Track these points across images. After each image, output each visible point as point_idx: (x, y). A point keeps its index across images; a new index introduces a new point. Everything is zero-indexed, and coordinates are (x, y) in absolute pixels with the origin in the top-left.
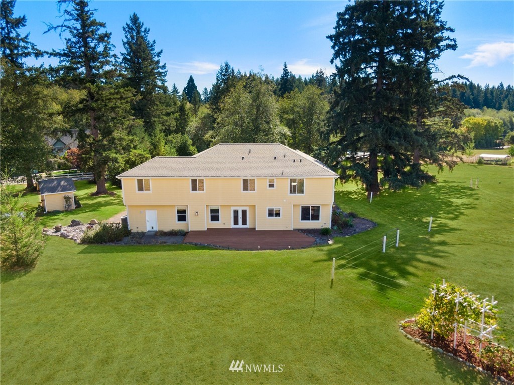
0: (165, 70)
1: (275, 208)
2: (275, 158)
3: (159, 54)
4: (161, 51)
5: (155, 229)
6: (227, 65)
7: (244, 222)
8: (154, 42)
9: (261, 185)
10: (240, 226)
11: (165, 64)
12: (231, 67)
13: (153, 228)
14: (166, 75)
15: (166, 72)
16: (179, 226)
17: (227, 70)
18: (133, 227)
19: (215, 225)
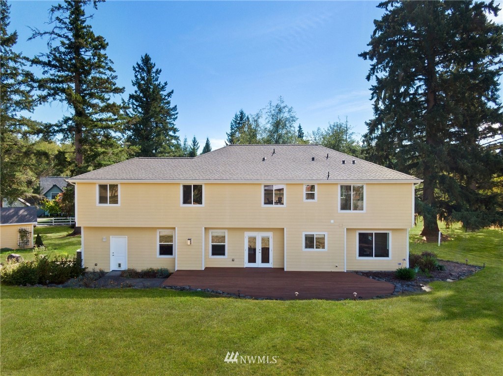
0: (176, 112)
1: (316, 233)
2: (313, 159)
3: (169, 95)
4: (172, 92)
5: (123, 268)
6: (242, 113)
7: (265, 259)
8: (166, 84)
9: (293, 196)
10: (259, 264)
11: (176, 106)
12: (246, 116)
13: (120, 265)
14: (176, 118)
15: (177, 114)
16: (160, 262)
17: (241, 118)
18: (88, 264)
19: (219, 262)
